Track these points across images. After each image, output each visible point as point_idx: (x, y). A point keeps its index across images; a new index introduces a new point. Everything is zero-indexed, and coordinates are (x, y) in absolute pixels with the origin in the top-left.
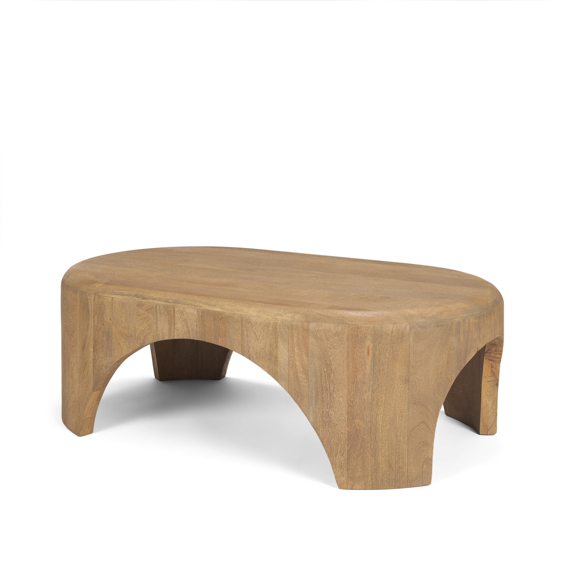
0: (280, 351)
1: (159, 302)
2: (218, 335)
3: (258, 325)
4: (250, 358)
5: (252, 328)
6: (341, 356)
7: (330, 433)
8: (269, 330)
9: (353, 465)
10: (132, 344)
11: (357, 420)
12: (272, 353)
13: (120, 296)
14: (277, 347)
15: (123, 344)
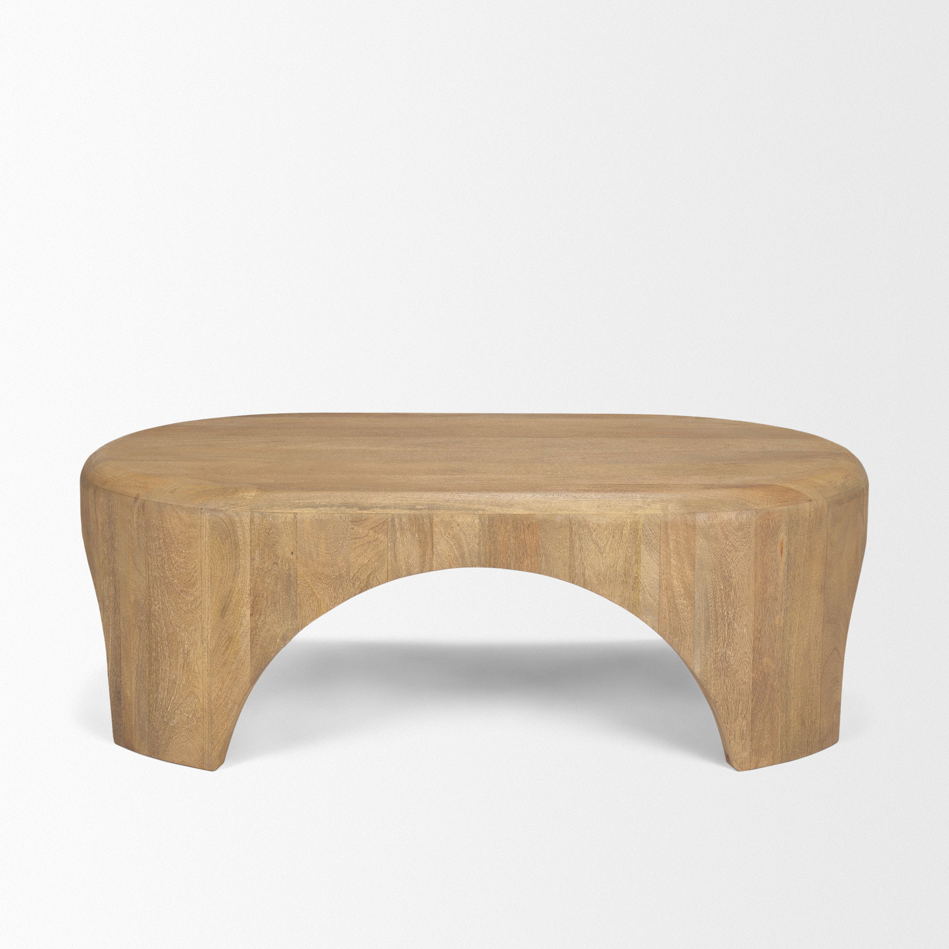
0: (644, 567)
1: (397, 511)
2: (523, 554)
3: (601, 529)
4: (585, 585)
5: (591, 535)
6: (745, 562)
7: (727, 686)
8: (623, 535)
9: (758, 730)
10: (340, 591)
11: (765, 660)
12: (628, 572)
13: (311, 509)
14: (638, 562)
15: (322, 593)
